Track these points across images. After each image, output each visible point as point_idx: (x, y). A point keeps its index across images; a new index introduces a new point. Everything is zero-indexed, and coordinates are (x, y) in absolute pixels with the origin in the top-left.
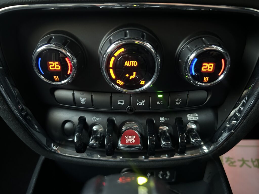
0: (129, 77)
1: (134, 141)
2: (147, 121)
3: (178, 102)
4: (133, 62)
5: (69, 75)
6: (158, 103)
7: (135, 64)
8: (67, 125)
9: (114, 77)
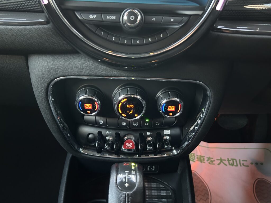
0: (129, 112)
1: (131, 147)
2: (139, 134)
3: (158, 124)
4: (131, 105)
5: (96, 111)
6: (146, 124)
7: (132, 106)
8: (90, 136)
9: (121, 112)
